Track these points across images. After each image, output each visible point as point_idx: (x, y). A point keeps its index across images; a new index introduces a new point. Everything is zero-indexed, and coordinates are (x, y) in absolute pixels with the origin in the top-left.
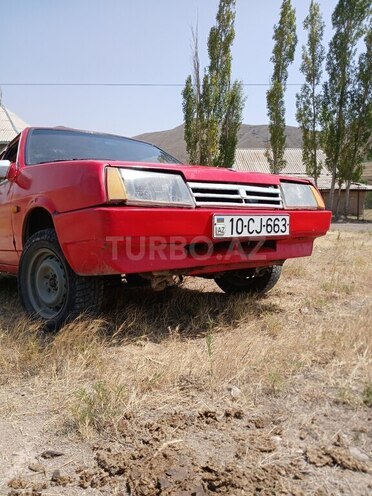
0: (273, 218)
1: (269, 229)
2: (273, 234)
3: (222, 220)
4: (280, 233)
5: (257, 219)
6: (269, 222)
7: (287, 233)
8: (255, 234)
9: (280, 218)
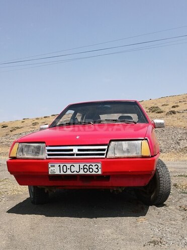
0: (88, 165)
1: (86, 170)
2: (88, 173)
3: (54, 166)
4: (94, 173)
5: (77, 165)
6: (85, 167)
7: (100, 173)
8: (75, 173)
9: (94, 165)
